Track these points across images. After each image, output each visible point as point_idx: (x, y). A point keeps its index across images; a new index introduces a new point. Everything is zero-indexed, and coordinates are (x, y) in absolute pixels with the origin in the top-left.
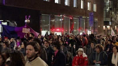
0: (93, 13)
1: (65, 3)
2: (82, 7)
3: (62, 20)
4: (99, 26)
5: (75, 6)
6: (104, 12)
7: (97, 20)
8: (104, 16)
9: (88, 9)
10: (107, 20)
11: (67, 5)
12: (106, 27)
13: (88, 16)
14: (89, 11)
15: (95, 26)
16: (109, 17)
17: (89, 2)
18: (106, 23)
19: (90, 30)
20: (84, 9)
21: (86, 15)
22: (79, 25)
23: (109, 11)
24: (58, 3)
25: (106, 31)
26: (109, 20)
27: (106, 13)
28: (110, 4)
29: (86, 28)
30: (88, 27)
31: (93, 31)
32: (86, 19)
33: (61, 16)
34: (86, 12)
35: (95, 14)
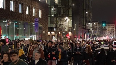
0: (38, 19)
1: (11, 8)
2: (27, 13)
3: (8, 25)
4: (44, 32)
5: (20, 12)
6: (49, 18)
7: (42, 25)
8: (49, 22)
9: (34, 15)
10: (52, 26)
11: (12, 10)
12: (51, 33)
13: (33, 22)
14: (34, 17)
15: (40, 31)
16: (54, 24)
17: (35, 8)
18: (51, 29)
19: (35, 36)
20: (30, 15)
21: (31, 20)
22: (24, 31)
23: (54, 18)
24: (3, 8)
25: (51, 36)
26: (53, 26)
27: (51, 19)
28: (54, 11)
29: (31, 34)
30: (33, 32)
31: (38, 36)
32: (31, 25)
33: (6, 21)
34: (31, 18)
35: (40, 21)
